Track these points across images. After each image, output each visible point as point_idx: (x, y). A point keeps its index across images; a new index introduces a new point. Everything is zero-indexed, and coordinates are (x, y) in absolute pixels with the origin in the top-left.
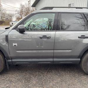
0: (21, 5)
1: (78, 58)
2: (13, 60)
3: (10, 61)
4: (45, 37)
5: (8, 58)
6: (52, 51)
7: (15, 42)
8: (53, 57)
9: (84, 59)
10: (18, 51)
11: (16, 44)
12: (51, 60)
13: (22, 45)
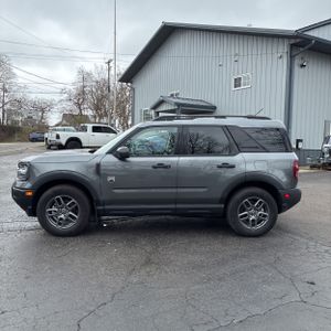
0: (81, 72)
1: (220, 202)
2: (107, 207)
3: (101, 208)
4: (161, 165)
5: (99, 203)
6: (174, 190)
7: (111, 175)
8: (176, 201)
9: (231, 204)
10: (116, 191)
11: (113, 178)
12: (173, 206)
13: (125, 179)
